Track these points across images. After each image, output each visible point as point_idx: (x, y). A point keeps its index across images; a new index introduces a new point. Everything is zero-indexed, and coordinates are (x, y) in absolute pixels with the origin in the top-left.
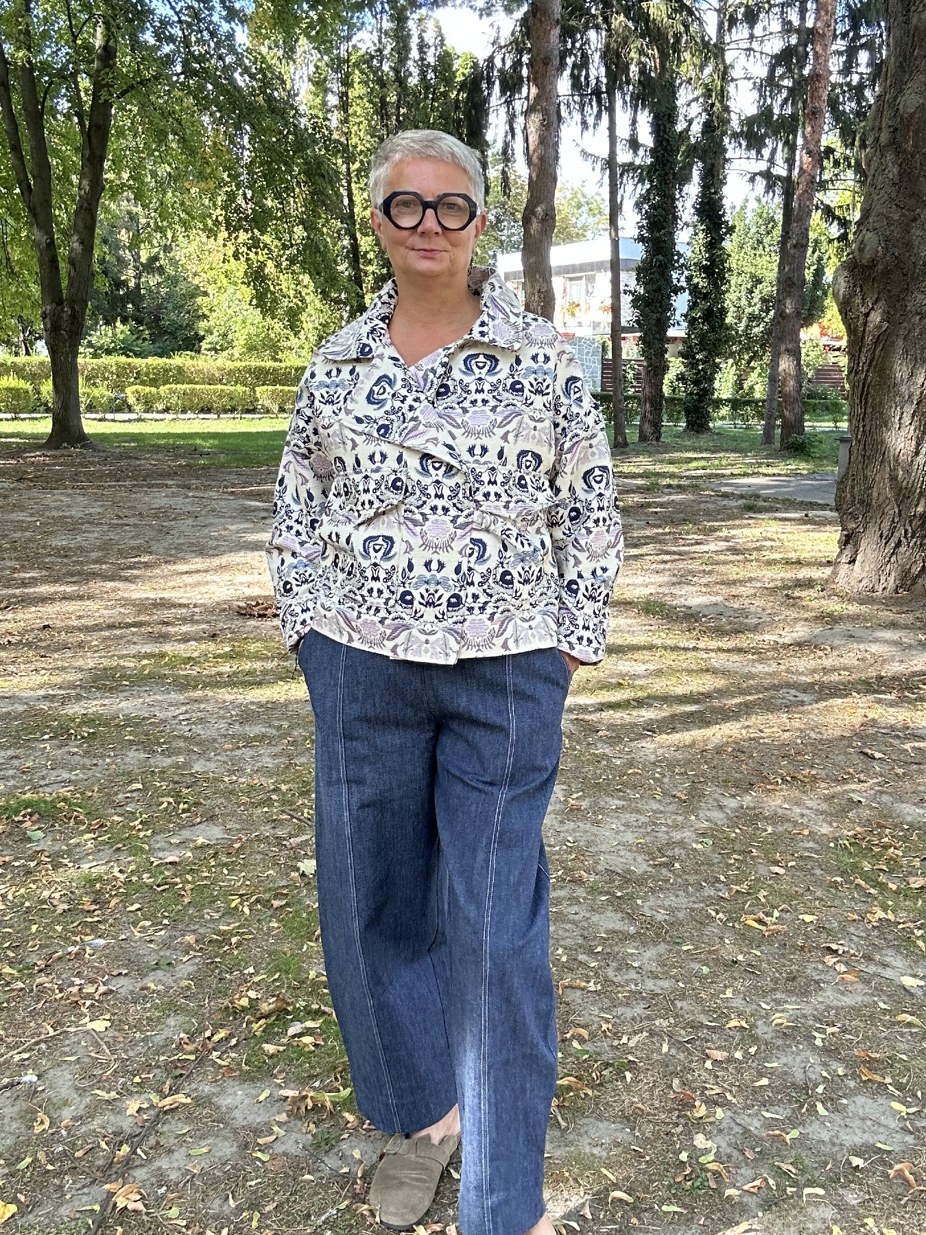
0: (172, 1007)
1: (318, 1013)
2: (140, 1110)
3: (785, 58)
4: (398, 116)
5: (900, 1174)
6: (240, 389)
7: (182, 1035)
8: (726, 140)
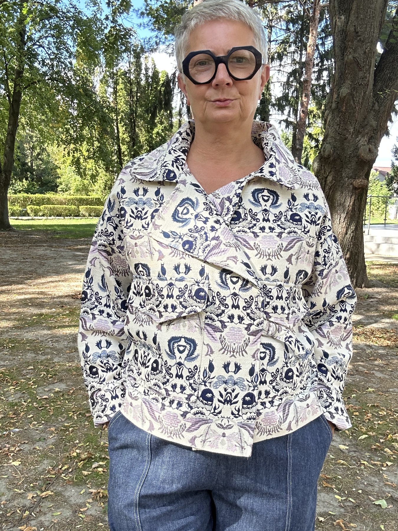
0: (45, 456)
1: (104, 459)
2: (33, 497)
3: (293, 73)
4: (137, 96)
5: (338, 524)
6: (73, 207)
7: (50, 467)
8: (270, 107)
